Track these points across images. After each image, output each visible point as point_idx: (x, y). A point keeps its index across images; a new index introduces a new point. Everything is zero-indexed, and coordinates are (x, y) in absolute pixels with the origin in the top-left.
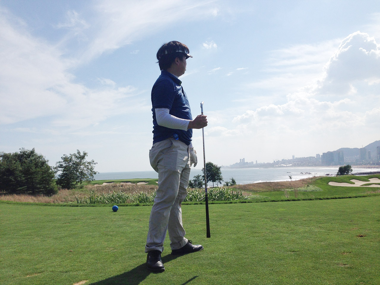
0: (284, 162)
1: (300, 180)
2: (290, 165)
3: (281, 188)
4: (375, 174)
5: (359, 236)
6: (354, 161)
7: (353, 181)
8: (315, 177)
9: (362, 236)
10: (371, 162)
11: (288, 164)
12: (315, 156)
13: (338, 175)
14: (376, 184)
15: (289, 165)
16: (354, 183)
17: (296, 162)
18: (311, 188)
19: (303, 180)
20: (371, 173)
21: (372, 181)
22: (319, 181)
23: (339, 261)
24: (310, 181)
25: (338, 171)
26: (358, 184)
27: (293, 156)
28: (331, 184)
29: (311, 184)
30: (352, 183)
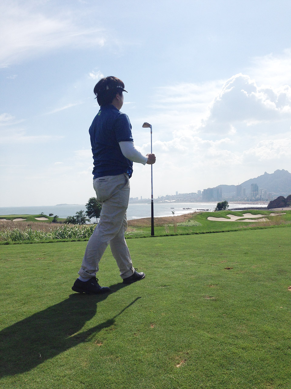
0: (168, 197)
1: (182, 216)
2: (174, 201)
3: (163, 224)
4: (249, 210)
5: (227, 268)
6: (231, 197)
7: (229, 216)
8: (195, 212)
9: (229, 269)
10: (246, 199)
12: (197, 192)
13: (216, 210)
14: (249, 219)
15: (172, 201)
16: (230, 218)
17: (179, 198)
18: (192, 223)
19: (185, 216)
20: (245, 209)
21: (246, 216)
22: (199, 216)
23: (205, 293)
24: (191, 216)
25: (216, 207)
26: (233, 219)
27: (177, 192)
28: (209, 219)
29: (192, 219)
30: (228, 218)
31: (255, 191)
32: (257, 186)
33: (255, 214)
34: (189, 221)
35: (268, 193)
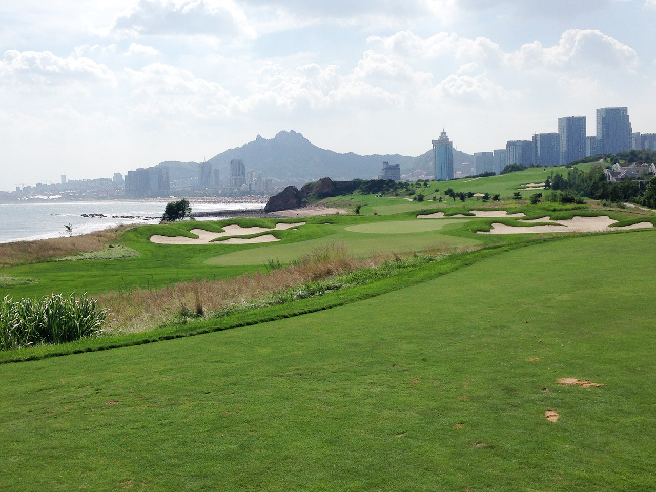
0: (42, 189)
1: (92, 235)
2: (57, 196)
3: (53, 255)
6: (189, 189)
7: (195, 232)
8: (122, 226)
10: (220, 192)
11: (51, 195)
12: (111, 177)
13: (164, 218)
14: (237, 237)
15: (53, 197)
16: (197, 237)
17: (70, 189)
18: (119, 251)
19: (98, 235)
21: (230, 231)
22: (131, 235)
24: (114, 235)
27: (64, 177)
28: (155, 239)
29: (116, 241)
30: (195, 236)
31: (239, 175)
32: (242, 164)
33: (248, 227)
34: (111, 246)
35: (264, 179)
